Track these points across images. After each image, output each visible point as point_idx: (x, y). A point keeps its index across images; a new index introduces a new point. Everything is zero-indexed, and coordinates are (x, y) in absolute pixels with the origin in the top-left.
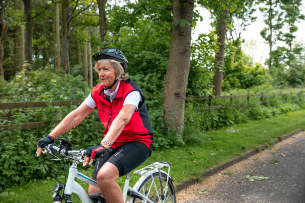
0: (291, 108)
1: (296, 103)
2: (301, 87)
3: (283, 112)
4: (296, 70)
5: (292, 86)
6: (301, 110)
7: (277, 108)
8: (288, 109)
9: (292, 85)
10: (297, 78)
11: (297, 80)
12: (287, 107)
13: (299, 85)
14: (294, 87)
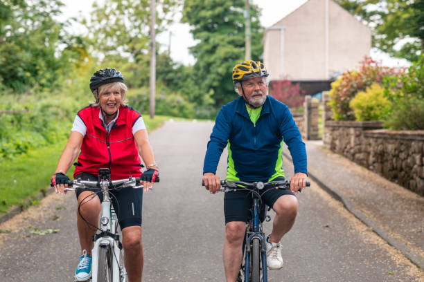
0: (32, 141)
1: (38, 130)
2: (32, 91)
3: (21, 150)
4: (17, 48)
5: (11, 90)
6: (46, 145)
7: (8, 142)
8: (27, 144)
9: (11, 86)
10: (20, 69)
11: (21, 73)
12: (24, 139)
13: (26, 87)
14: (15, 90)
